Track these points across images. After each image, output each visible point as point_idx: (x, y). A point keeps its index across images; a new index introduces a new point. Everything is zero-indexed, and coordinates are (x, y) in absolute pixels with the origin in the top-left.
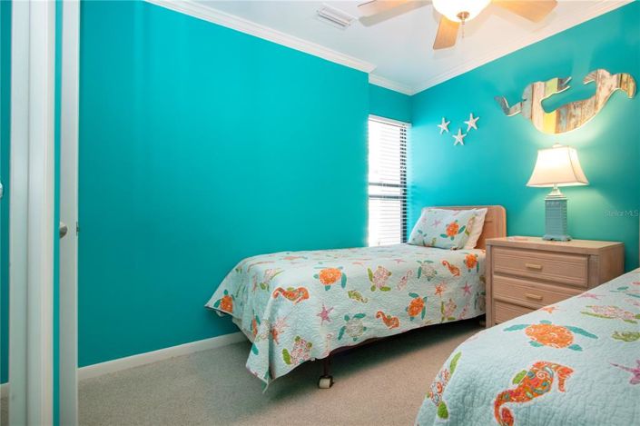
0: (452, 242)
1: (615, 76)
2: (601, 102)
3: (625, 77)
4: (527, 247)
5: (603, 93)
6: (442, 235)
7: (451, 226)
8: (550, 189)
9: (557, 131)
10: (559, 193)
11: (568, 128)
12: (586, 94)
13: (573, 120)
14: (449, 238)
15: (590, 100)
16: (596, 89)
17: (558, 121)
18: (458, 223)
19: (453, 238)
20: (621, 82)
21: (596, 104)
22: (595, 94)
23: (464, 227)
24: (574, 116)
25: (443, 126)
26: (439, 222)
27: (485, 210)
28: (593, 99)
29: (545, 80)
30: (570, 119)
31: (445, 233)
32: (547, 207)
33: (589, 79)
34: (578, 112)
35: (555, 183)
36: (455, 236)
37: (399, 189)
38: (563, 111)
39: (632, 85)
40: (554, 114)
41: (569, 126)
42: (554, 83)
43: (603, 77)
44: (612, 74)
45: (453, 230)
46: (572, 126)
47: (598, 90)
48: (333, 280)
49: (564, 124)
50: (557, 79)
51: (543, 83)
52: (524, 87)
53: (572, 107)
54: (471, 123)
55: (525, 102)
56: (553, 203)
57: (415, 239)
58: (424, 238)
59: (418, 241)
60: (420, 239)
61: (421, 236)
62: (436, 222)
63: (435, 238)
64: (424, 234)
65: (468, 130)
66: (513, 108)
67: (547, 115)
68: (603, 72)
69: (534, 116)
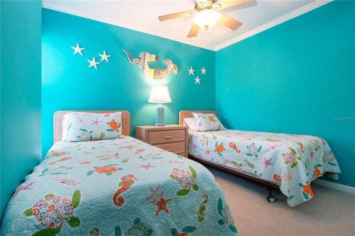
0: (118, 134)
2: (169, 72)
3: (176, 66)
5: (170, 69)
6: (108, 130)
7: (111, 123)
8: (158, 104)
9: (154, 78)
10: (161, 106)
11: (158, 78)
13: (160, 76)
15: (165, 70)
17: (155, 74)
18: (116, 121)
19: (118, 131)
20: (174, 68)
22: (167, 68)
25: (78, 50)
26: (97, 122)
28: (167, 70)
29: (151, 53)
31: (110, 128)
32: (158, 111)
33: (165, 62)
34: (162, 73)
35: (160, 101)
38: (157, 70)
39: (177, 70)
40: (153, 70)
42: (154, 56)
43: (170, 63)
44: (173, 63)
45: (114, 126)
46: (160, 78)
49: (157, 76)
51: (150, 55)
53: (160, 70)
54: (104, 57)
57: (78, 137)
58: (91, 134)
59: (84, 137)
60: (86, 135)
61: (87, 133)
62: (94, 122)
63: (102, 133)
64: (89, 131)
65: (101, 61)
66: (134, 60)
67: (150, 69)
68: (170, 61)
69: (145, 68)
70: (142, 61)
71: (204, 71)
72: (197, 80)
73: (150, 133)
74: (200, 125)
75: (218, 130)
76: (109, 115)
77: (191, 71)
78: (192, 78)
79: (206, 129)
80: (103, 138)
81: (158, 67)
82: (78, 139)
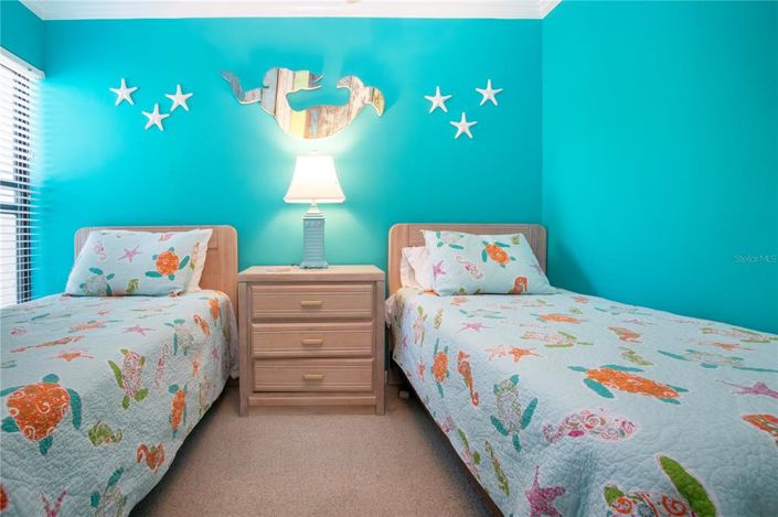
0: (170, 284)
1: (368, 88)
2: (354, 113)
4: (288, 279)
5: (356, 104)
6: (148, 274)
7: (161, 258)
8: (309, 205)
9: (306, 137)
10: (316, 211)
11: (319, 135)
12: (340, 100)
13: (325, 127)
14: (165, 277)
15: (343, 108)
16: (349, 96)
17: (308, 125)
18: (176, 253)
19: (172, 277)
20: (372, 98)
21: (349, 114)
22: (348, 102)
23: (188, 258)
24: (327, 122)
25: (123, 93)
26: (134, 252)
27: (209, 232)
28: (346, 107)
29: (295, 68)
30: (322, 125)
31: (155, 269)
32: (306, 227)
33: (342, 84)
34: (330, 118)
35: (314, 199)
36: (175, 273)
37: (11, 191)
38: (314, 112)
39: (382, 102)
40: (303, 114)
41: (321, 132)
42: (303, 76)
43: (358, 86)
44: (365, 85)
45: (168, 263)
46: (324, 133)
47: (351, 99)
48: (55, 418)
49: (314, 128)
50: (308, 72)
51: (291, 72)
52: (267, 70)
53: (324, 110)
54: (178, 99)
55: (267, 90)
56: (313, 222)
57: (82, 286)
58: (108, 282)
59: (93, 288)
60: (99, 283)
61: (99, 278)
62: (128, 253)
63: (134, 281)
64: (106, 274)
65: (172, 109)
66: (249, 94)
67: (295, 112)
68: (357, 80)
69: (279, 112)
70: (269, 94)
71: (488, 93)
72: (463, 126)
73: (254, 287)
74: (437, 270)
75: (514, 293)
76: (168, 237)
77: (437, 100)
78: (442, 120)
79: (456, 287)
80: (136, 292)
81: (317, 104)
82: (81, 291)
